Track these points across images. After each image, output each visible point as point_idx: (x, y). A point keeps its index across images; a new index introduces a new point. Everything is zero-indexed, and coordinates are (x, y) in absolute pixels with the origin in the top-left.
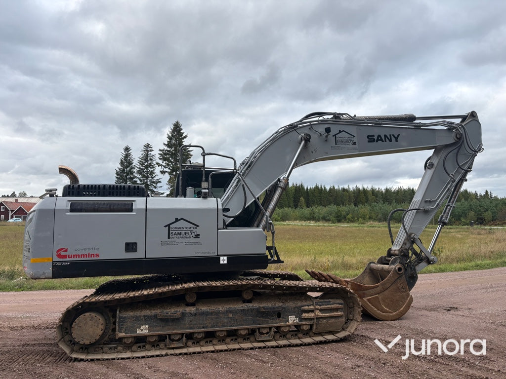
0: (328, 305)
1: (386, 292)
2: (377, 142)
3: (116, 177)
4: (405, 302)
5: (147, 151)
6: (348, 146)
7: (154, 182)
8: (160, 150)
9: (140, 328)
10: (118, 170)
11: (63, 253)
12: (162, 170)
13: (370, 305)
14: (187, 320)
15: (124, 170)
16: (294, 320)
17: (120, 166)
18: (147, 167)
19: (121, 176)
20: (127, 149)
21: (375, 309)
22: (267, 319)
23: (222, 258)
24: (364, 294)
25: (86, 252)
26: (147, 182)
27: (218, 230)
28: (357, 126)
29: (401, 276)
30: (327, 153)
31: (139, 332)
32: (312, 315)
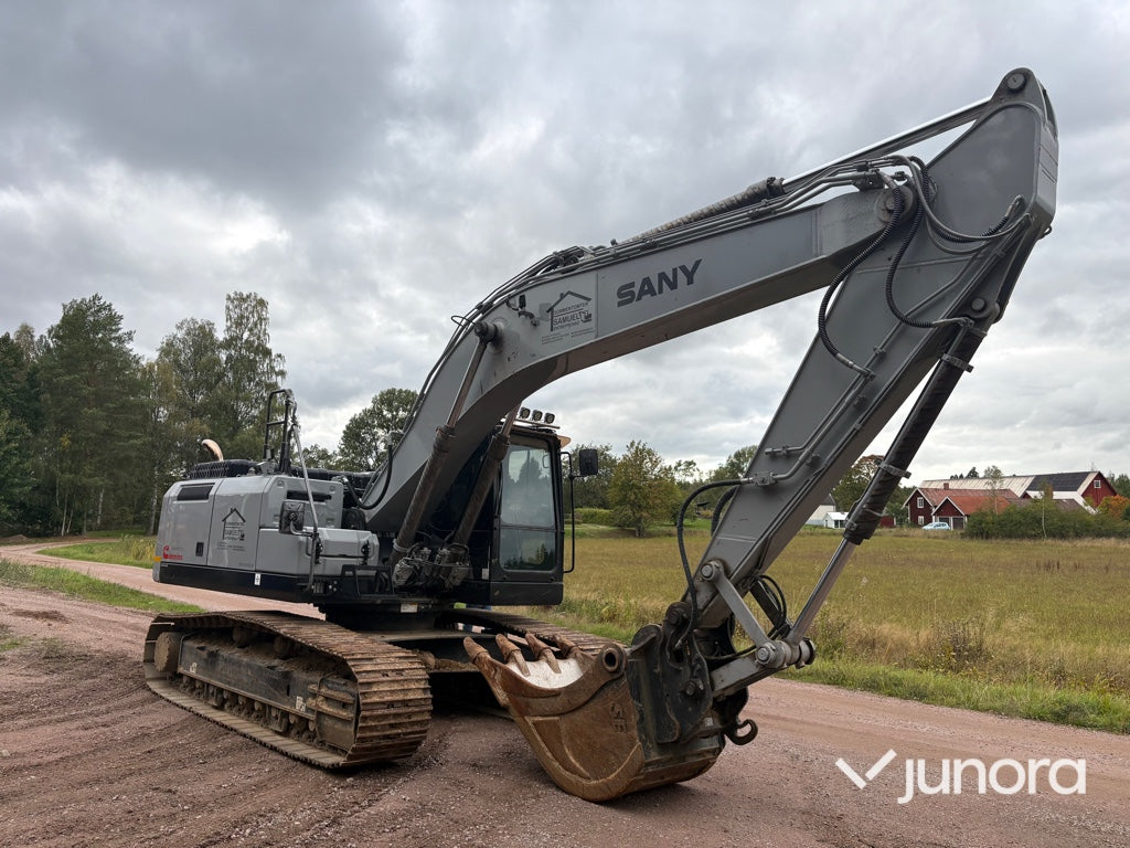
0: (338, 691)
1: (578, 717)
2: (639, 299)
4: (625, 758)
6: (574, 329)
11: (167, 553)
13: (539, 738)
14: (220, 665)
16: (301, 707)
21: (549, 754)
22: (279, 694)
23: (256, 576)
24: (528, 705)
25: (176, 553)
28: (598, 271)
29: (614, 679)
30: (535, 356)
31: (191, 670)
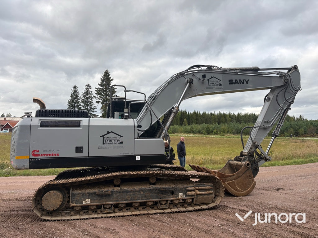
0: (203, 186)
1: (239, 179)
2: (235, 84)
3: (68, 105)
4: (251, 185)
5: (88, 88)
6: (217, 87)
7: (92, 108)
8: (96, 88)
9: (85, 200)
10: (70, 101)
11: (36, 153)
12: (97, 100)
13: (229, 186)
14: (115, 195)
15: (73, 101)
16: (182, 196)
18: (88, 99)
19: (71, 104)
20: (75, 87)
21: (233, 189)
22: (165, 195)
23: (137, 157)
24: (226, 180)
25: (51, 153)
26: (88, 108)
27: (134, 139)
28: (222, 74)
29: (249, 168)
30: (203, 91)
31: (84, 203)
32: (193, 193)
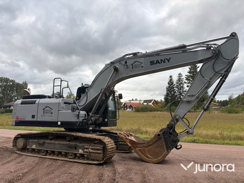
0: (96, 147)
1: (150, 147)
2: (156, 64)
3: (166, 90)
4: (163, 154)
5: (180, 76)
6: (139, 69)
7: (184, 92)
8: (186, 76)
9: (33, 146)
10: (167, 87)
11: (17, 118)
12: (187, 85)
13: (140, 153)
14: (46, 145)
15: (170, 87)
16: (81, 152)
17: (168, 85)
18: (180, 84)
19: (168, 90)
20: (171, 77)
21: (143, 155)
22: (71, 149)
23: (59, 122)
24: (136, 146)
25: (22, 118)
26: (180, 92)
27: (59, 111)
28: (144, 58)
29: (160, 139)
30: (128, 74)
32: (87, 150)
